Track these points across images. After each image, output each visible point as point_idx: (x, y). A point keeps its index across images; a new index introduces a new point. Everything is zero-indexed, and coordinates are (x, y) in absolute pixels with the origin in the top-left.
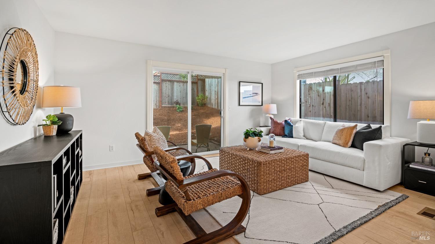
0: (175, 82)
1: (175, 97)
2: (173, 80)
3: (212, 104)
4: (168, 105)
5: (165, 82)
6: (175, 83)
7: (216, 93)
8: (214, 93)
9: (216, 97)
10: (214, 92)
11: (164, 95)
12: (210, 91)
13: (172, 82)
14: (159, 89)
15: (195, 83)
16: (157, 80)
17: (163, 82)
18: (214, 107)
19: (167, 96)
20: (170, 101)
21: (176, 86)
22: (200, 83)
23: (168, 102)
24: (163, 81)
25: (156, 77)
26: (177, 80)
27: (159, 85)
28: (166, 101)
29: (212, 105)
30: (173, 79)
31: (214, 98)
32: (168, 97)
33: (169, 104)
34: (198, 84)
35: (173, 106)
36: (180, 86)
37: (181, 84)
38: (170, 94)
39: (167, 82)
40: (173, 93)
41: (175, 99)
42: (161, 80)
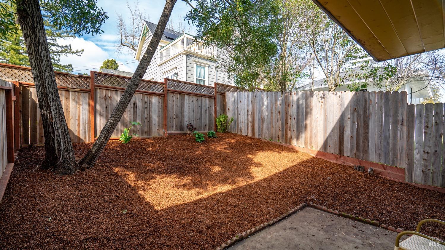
0: (186, 95)
1: (186, 119)
2: (183, 92)
3: (241, 129)
4: (176, 131)
5: (172, 95)
6: (186, 97)
7: (250, 113)
8: (246, 114)
9: (250, 119)
10: (246, 111)
11: (170, 114)
12: (235, 110)
13: (182, 94)
14: (162, 104)
15: (212, 98)
16: (160, 91)
17: (169, 94)
18: (244, 133)
19: (175, 117)
20: (179, 124)
21: (187, 101)
22: (218, 97)
23: (176, 126)
24: (168, 91)
25: (159, 86)
26: (189, 91)
27: (163, 98)
28: (173, 124)
29: (241, 132)
30: (184, 90)
31: (246, 121)
32: (177, 117)
33: (177, 129)
34: (216, 99)
35: (183, 132)
36: (192, 101)
37: (195, 98)
38: (178, 113)
39: (175, 94)
40: (183, 112)
41: (187, 121)
42: (165, 90)
